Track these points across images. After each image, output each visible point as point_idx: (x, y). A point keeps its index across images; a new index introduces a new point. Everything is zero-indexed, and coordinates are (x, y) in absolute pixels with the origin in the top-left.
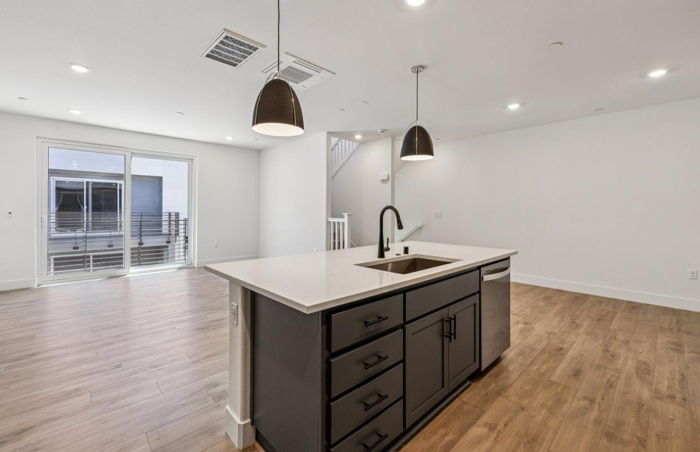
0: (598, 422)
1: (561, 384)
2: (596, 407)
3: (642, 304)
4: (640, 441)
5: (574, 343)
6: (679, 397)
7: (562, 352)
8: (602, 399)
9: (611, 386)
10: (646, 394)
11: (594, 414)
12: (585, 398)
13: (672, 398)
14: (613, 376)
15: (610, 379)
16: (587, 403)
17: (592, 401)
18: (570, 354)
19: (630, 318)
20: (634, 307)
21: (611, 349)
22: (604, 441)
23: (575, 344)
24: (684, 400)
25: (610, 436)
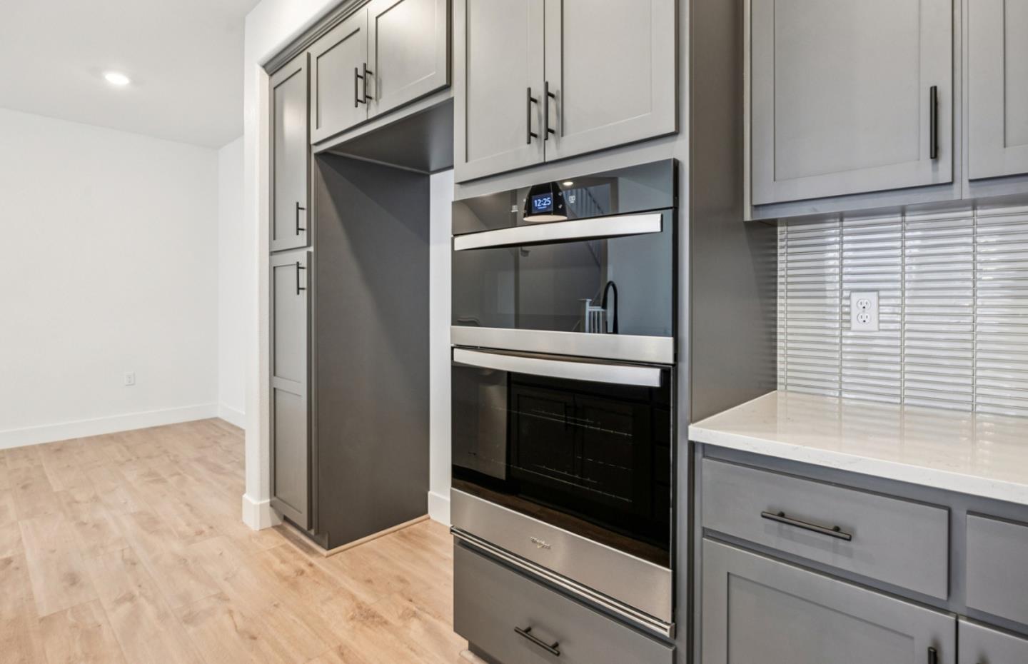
0: (163, 617)
1: (66, 611)
2: (142, 601)
3: (64, 441)
4: (219, 598)
5: (20, 540)
6: (204, 527)
7: (13, 565)
8: (140, 586)
9: (134, 564)
10: (177, 547)
11: (149, 611)
12: (119, 602)
13: (201, 533)
14: (123, 550)
15: (123, 556)
16: (127, 606)
17: (131, 598)
18: (31, 559)
19: (69, 466)
20: (59, 450)
21: (85, 517)
22: (191, 630)
23: (24, 540)
24: (211, 528)
25: (190, 619)
